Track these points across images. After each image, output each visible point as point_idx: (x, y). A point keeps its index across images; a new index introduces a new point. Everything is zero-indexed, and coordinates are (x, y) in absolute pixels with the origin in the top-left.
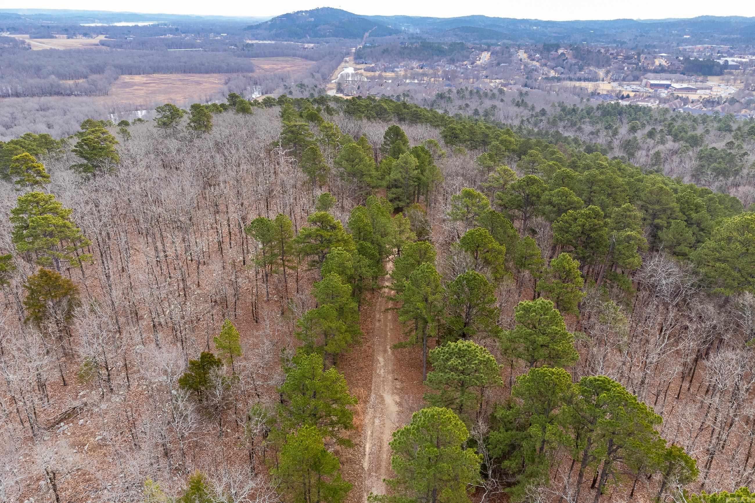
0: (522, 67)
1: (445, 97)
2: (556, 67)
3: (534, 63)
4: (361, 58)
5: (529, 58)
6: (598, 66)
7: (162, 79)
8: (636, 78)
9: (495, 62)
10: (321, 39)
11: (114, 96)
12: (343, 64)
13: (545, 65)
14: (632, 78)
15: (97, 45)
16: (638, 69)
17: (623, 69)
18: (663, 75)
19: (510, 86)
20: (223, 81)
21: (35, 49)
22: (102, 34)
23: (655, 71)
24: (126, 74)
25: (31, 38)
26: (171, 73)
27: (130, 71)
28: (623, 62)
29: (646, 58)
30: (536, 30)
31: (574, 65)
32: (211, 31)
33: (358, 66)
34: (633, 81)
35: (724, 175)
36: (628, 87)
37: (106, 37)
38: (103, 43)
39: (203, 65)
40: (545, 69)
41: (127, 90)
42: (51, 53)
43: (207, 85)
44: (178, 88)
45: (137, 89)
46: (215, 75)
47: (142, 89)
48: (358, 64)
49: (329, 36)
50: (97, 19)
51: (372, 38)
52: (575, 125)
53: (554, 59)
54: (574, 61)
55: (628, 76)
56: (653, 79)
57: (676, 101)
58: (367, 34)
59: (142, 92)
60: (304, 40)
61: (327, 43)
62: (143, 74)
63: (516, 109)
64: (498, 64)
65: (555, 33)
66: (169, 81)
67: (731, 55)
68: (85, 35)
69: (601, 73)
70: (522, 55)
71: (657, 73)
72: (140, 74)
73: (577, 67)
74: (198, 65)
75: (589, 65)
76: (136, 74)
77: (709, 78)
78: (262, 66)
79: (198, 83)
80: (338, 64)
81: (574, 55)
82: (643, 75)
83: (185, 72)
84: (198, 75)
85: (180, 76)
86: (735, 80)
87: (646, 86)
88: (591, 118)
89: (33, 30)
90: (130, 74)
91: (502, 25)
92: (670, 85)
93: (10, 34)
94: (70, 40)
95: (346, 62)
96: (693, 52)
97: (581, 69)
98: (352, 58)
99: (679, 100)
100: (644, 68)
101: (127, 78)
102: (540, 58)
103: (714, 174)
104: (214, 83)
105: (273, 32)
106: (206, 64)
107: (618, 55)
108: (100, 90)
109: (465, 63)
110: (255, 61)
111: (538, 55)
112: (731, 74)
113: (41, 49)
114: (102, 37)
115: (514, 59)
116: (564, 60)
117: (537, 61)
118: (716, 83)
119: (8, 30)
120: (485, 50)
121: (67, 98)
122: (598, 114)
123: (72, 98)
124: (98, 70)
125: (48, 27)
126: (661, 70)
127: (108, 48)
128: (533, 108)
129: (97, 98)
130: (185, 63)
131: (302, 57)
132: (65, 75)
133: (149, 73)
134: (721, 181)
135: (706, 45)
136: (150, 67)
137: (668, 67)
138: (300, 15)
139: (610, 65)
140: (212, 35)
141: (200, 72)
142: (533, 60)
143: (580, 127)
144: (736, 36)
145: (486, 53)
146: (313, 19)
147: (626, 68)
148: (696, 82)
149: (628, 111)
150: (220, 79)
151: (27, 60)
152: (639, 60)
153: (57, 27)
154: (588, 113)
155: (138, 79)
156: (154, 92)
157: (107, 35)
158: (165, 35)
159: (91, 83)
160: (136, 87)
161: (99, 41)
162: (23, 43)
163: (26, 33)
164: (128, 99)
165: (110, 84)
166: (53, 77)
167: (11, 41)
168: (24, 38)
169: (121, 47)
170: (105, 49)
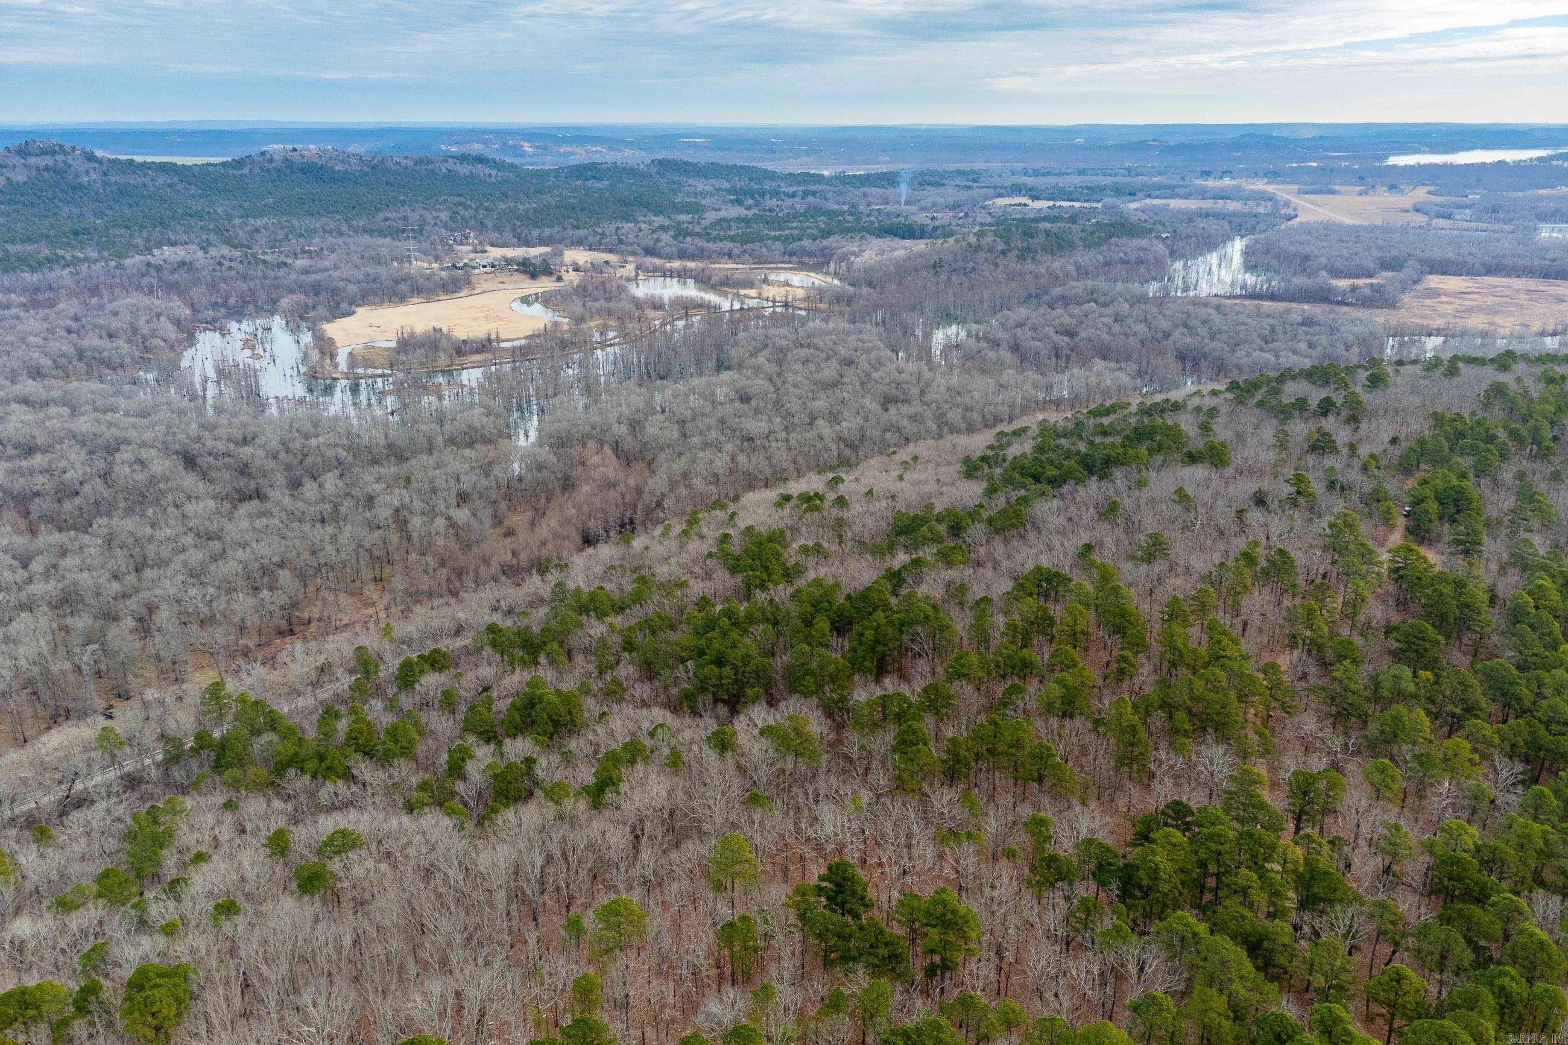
7: (1496, 286)
11: (1403, 311)
15: (1406, 211)
21: (1302, 219)
22: (1424, 185)
24: (1437, 273)
25: (1300, 192)
27: (1444, 268)
37: (1429, 193)
38: (1418, 208)
41: (1428, 302)
42: (1327, 230)
44: (1517, 305)
45: (1444, 303)
47: (1453, 303)
59: (1451, 307)
66: (1506, 292)
68: (1393, 188)
72: (1460, 275)
79: (1560, 299)
85: (1532, 284)
89: (1305, 178)
93: (1268, 183)
94: (1364, 198)
101: (1434, 281)
108: (1386, 300)
113: (1311, 218)
114: (1421, 194)
121: (1336, 308)
123: (1345, 309)
124: (1394, 265)
127: (1425, 219)
129: (1378, 311)
130: (1554, 260)
132: (1341, 272)
133: (1477, 275)
136: (1484, 264)
151: (1292, 243)
155: (1454, 283)
156: (1470, 310)
157: (1432, 188)
158: (1553, 187)
159: (1377, 289)
160: (1444, 299)
161: (1413, 201)
162: (1287, 204)
163: (1293, 182)
164: (1422, 317)
165: (1404, 290)
166: (1324, 273)
167: (1270, 199)
168: (1289, 193)
169: (1449, 217)
170: (1420, 219)
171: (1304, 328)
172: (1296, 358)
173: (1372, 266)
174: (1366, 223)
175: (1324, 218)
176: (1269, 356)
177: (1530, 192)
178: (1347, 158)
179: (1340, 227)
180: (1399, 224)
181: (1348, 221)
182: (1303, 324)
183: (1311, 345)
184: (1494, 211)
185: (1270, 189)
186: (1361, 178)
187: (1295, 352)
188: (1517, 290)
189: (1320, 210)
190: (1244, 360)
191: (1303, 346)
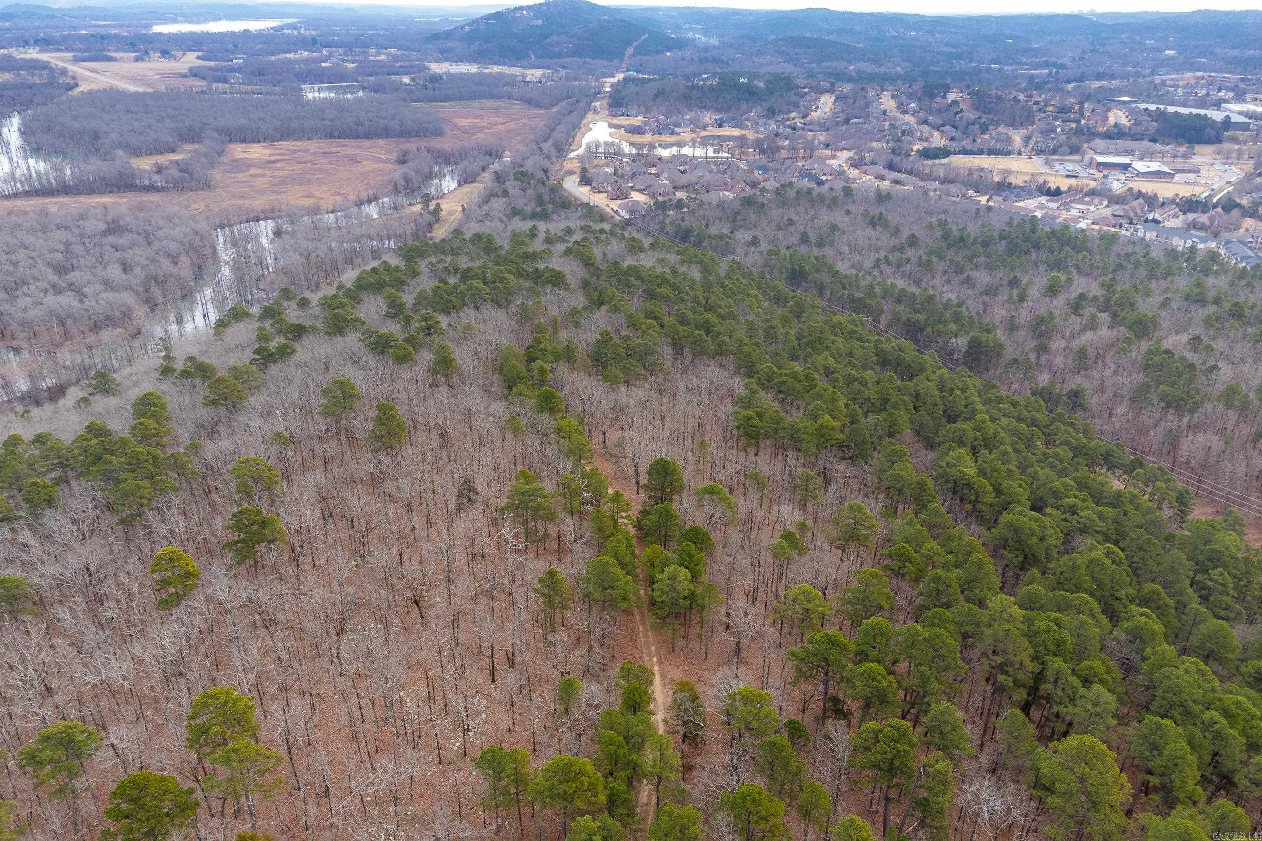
0: (887, 125)
1: (756, 203)
2: (943, 125)
3: (907, 118)
4: (620, 105)
5: (898, 108)
6: (1013, 124)
7: (295, 152)
8: (1075, 150)
9: (842, 117)
10: (555, 60)
11: (220, 191)
12: (590, 116)
13: (925, 122)
14: (1068, 151)
15: (184, 76)
16: (1079, 132)
17: (1054, 131)
18: (1121, 143)
19: (865, 168)
20: (394, 157)
21: (84, 87)
22: (191, 50)
23: (1108, 136)
24: (237, 141)
25: (76, 60)
26: (309, 139)
27: (244, 136)
28: (1055, 118)
29: (1093, 110)
30: (915, 38)
31: (973, 124)
32: (371, 42)
33: (616, 121)
34: (1071, 153)
35: (1178, 408)
36: (1061, 167)
37: (198, 58)
38: (194, 73)
39: (361, 124)
40: (925, 128)
41: (240, 176)
42: (112, 98)
43: (370, 165)
44: (322, 171)
45: (254, 176)
46: (381, 142)
47: (263, 176)
48: (616, 116)
49: (567, 56)
50: (182, 15)
51: (639, 57)
52: (962, 272)
53: (939, 111)
54: (972, 116)
55: (1061, 145)
56: (1101, 154)
57: (1135, 203)
58: (630, 50)
59: (265, 180)
60: (524, 62)
61: (564, 68)
62: (265, 140)
63: (869, 231)
64: (847, 121)
65: (947, 44)
66: (308, 157)
67: (1240, 97)
68: (165, 53)
69: (1017, 138)
70: (887, 102)
71: (1110, 138)
72: (259, 142)
73: (977, 126)
74: (352, 125)
75: (998, 124)
76: (253, 142)
77: (1197, 148)
78: (457, 120)
79: (355, 161)
80: (583, 116)
81: (973, 105)
82: (1088, 141)
83: (331, 136)
84: (354, 142)
85: (315, 146)
86: (1240, 154)
87: (1090, 165)
88: (989, 256)
89: (78, 45)
90: (243, 141)
91: (857, 28)
92: (1130, 165)
93: (41, 51)
94: (141, 65)
95: (596, 111)
96: (1177, 87)
97: (984, 130)
98: (605, 102)
99: (1141, 201)
100: (1089, 129)
101: (238, 151)
102: (917, 109)
103: (1163, 404)
104: (380, 160)
105: (474, 47)
106: (366, 124)
107: (1046, 105)
108: (198, 180)
109: (792, 115)
110: (445, 110)
111: (913, 105)
112: (1234, 140)
113: (94, 87)
114: (191, 60)
115: (874, 110)
116: (956, 113)
117: (912, 115)
118: (1208, 160)
119: (37, 42)
120: (827, 91)
121: (145, 197)
122: (1002, 246)
123: (155, 196)
124: (192, 136)
125: (103, 38)
126: (1117, 134)
127: (204, 83)
128: (897, 231)
129: (194, 195)
130: (332, 120)
131: (521, 99)
132: (140, 148)
133: (273, 140)
134: (1171, 421)
135: (1200, 74)
136: (276, 129)
137: (1130, 128)
138: (518, 14)
139: (1032, 124)
140: (372, 50)
141: (357, 137)
142: (905, 112)
143: (968, 276)
144: (1252, 52)
145: (827, 96)
146: (540, 22)
147: (1059, 130)
148: (1175, 157)
149: (1048, 243)
150: (389, 152)
151: (75, 118)
152: (1082, 115)
153: (117, 36)
154: (985, 245)
155: (257, 151)
156: (284, 182)
157: (200, 54)
158: (295, 51)
159: (184, 168)
160: (254, 171)
161: (188, 66)
162: (64, 72)
163: (67, 50)
164: (242, 197)
165: (212, 165)
166: (120, 153)
167: (44, 68)
168: (63, 60)
169: (225, 81)
170: (198, 84)
171: (111, 239)
172: (109, 295)
173: (170, 139)
174: (149, 90)
175: (105, 86)
176: (67, 300)
177: (281, 56)
178: (114, 27)
179: (124, 95)
180: (183, 89)
181: (132, 88)
182: (108, 232)
183: (126, 268)
184: (260, 74)
185: (44, 57)
186: (133, 44)
187: (108, 285)
188: (315, 154)
189: (102, 78)
190: (34, 313)
191: (114, 272)
